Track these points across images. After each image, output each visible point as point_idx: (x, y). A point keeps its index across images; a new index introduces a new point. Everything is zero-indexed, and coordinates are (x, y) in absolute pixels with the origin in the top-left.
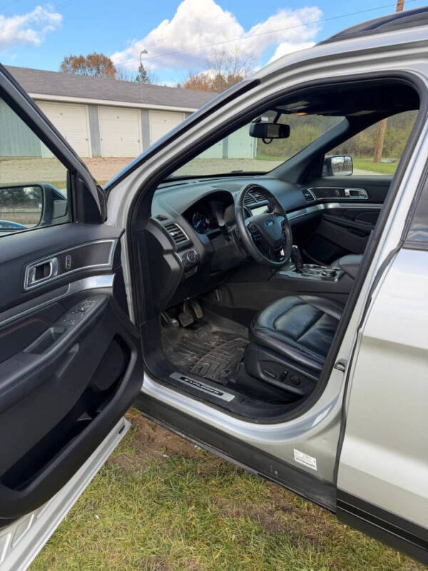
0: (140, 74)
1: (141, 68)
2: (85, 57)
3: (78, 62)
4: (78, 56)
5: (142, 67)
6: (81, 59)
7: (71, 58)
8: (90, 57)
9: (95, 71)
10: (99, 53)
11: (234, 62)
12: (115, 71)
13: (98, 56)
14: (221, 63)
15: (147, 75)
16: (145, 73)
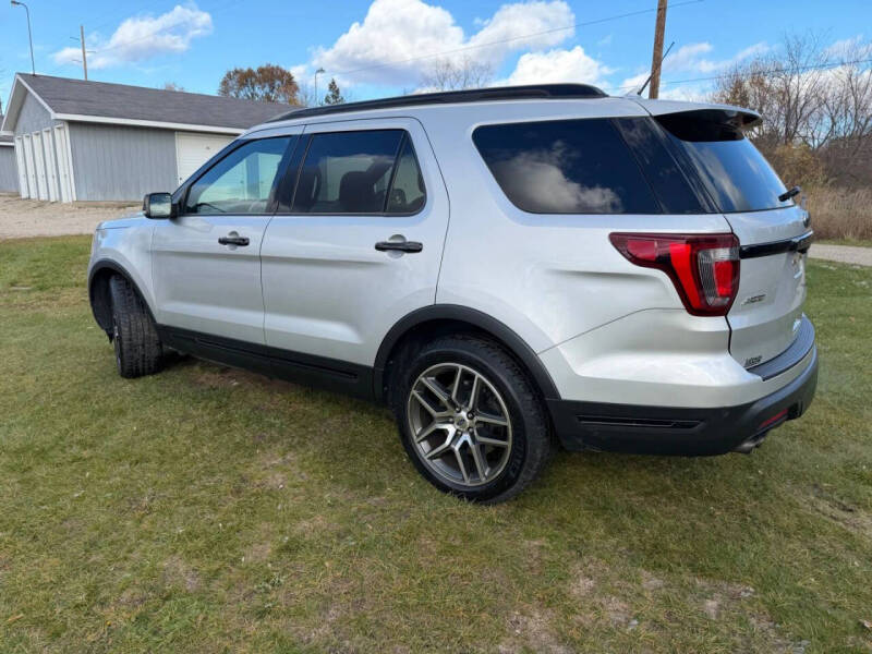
0: (330, 93)
1: (333, 86)
2: (255, 70)
3: (245, 78)
4: (245, 69)
5: (333, 83)
6: (250, 73)
7: (236, 72)
8: (261, 71)
9: (267, 89)
10: (274, 64)
11: (463, 77)
12: (296, 89)
13: (273, 68)
14: (444, 79)
15: (341, 92)
16: (337, 92)
